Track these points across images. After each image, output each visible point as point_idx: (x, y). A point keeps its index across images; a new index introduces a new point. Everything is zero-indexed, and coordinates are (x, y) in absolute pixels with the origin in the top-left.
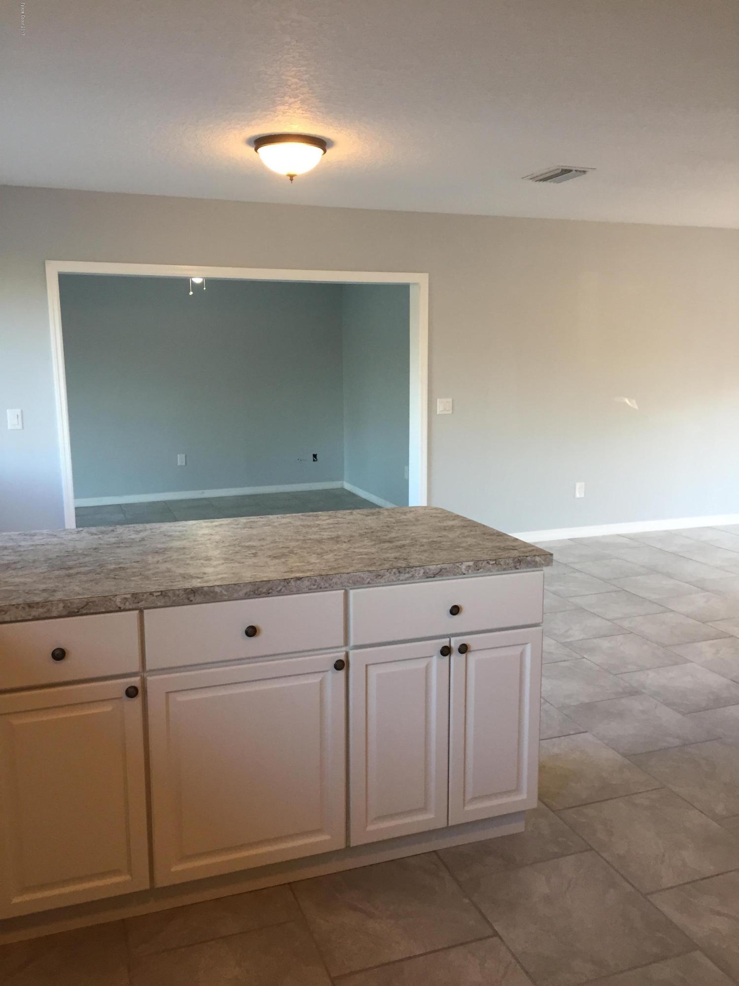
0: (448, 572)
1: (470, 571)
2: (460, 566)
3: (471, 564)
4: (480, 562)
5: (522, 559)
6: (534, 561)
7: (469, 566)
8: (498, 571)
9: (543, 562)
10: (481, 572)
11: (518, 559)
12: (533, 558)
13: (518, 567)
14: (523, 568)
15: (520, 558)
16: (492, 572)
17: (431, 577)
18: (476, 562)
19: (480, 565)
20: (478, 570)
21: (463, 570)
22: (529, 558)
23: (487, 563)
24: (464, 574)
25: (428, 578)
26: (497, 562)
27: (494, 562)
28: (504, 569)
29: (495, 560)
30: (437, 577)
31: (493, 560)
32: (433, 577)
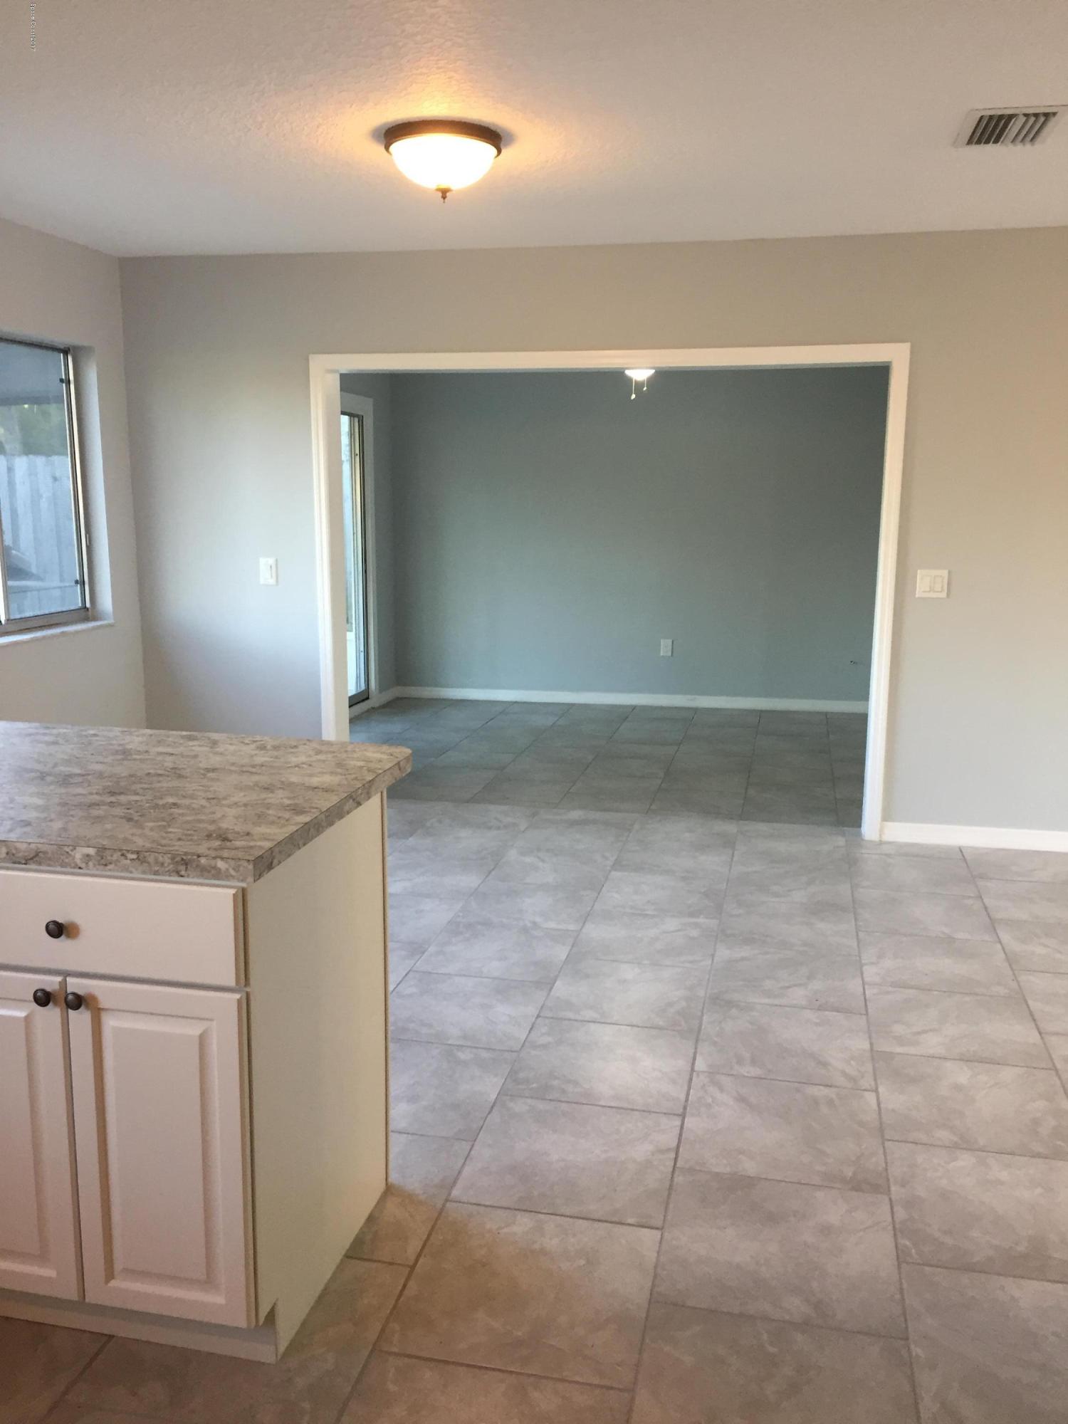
0: (50, 859)
1: (91, 864)
2: (70, 852)
3: (91, 851)
4: (108, 852)
5: (190, 860)
6: (215, 868)
7: (88, 855)
8: (144, 872)
9: (233, 872)
10: (110, 870)
11: (183, 859)
12: (213, 863)
13: (183, 873)
14: (193, 878)
15: (184, 858)
16: (131, 872)
17: (20, 863)
18: (102, 850)
19: (109, 858)
20: (106, 865)
21: (78, 862)
22: (203, 861)
23: (123, 855)
24: (80, 868)
25: (15, 863)
26: (140, 857)
27: (134, 856)
28: (156, 873)
29: (138, 853)
30: (30, 864)
31: (133, 852)
32: (25, 864)
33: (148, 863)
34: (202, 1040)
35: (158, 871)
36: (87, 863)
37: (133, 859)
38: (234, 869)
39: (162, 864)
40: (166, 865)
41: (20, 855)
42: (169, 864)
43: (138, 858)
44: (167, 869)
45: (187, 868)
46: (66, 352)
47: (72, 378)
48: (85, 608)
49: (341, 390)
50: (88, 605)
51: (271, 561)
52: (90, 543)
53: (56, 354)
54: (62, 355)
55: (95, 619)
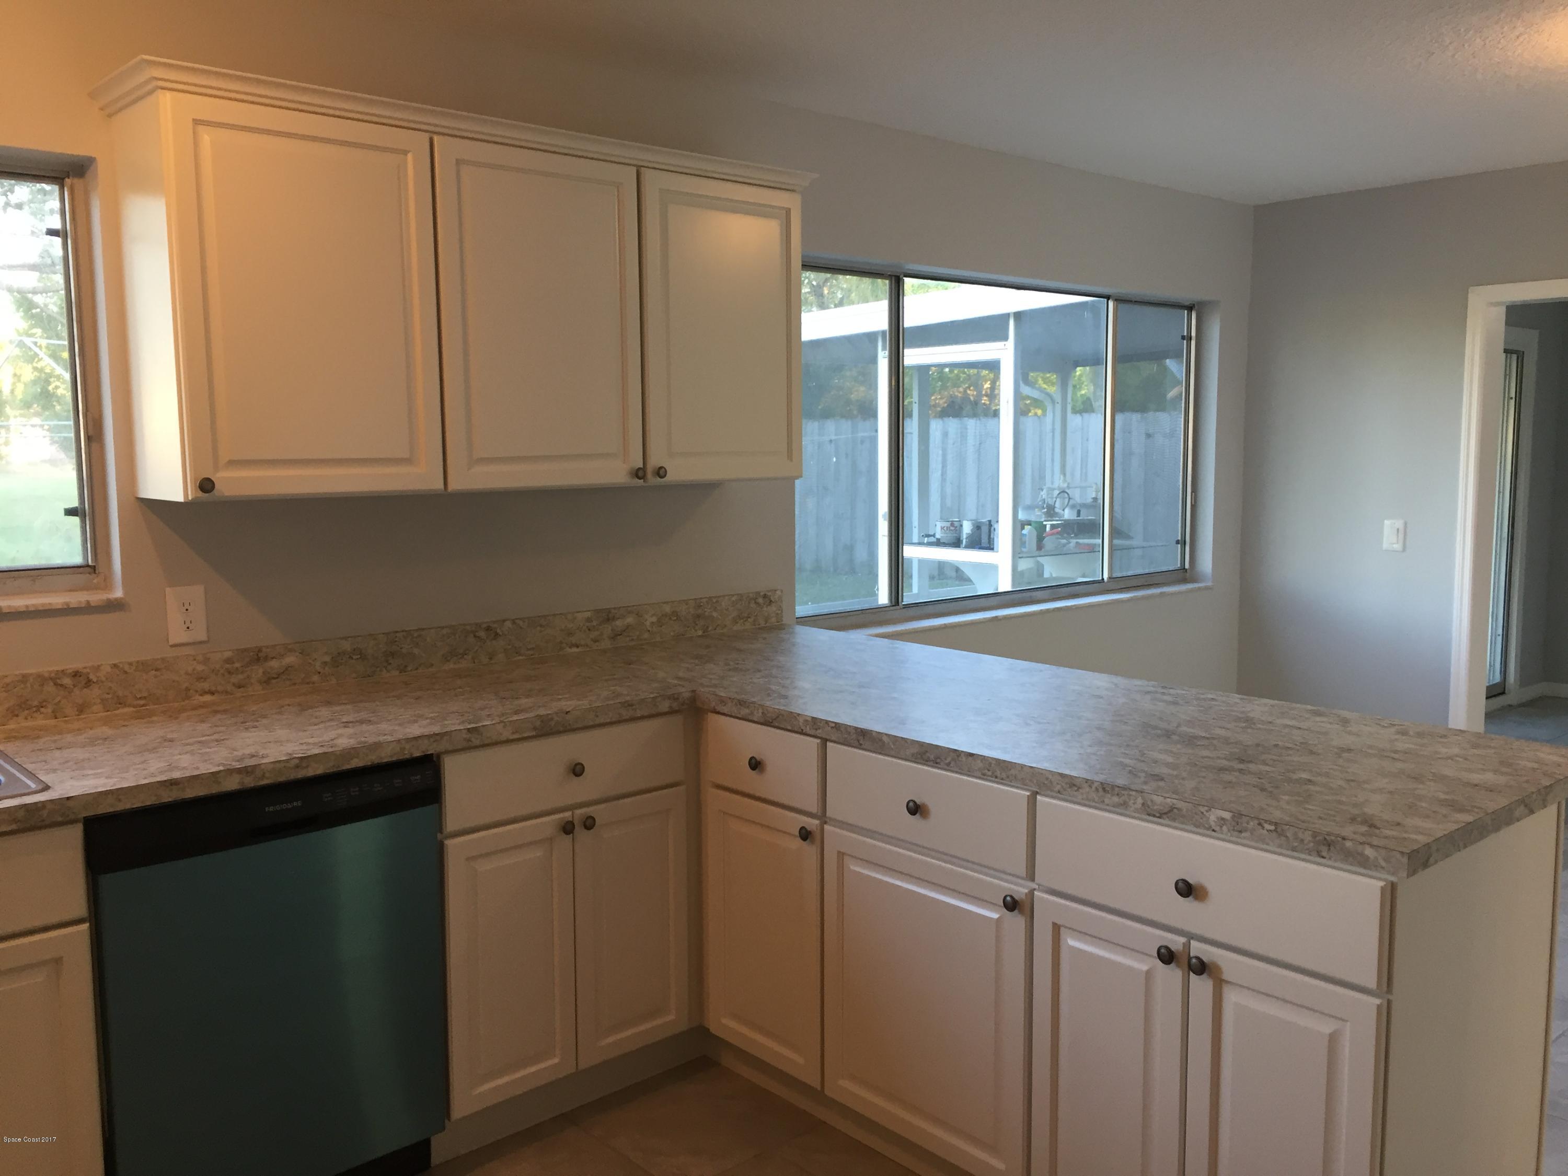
0: (1183, 816)
1: (1225, 828)
2: (1205, 813)
3: (1227, 815)
4: (1245, 819)
5: (1332, 841)
6: (1362, 854)
7: (1223, 819)
8: (1280, 846)
9: (1383, 864)
10: (1244, 838)
11: (1325, 839)
12: (1360, 848)
13: (1324, 854)
14: (1335, 861)
15: (1327, 837)
16: (1268, 844)
17: (1154, 816)
18: (1238, 816)
19: (1245, 825)
20: (1240, 832)
21: (1213, 824)
22: (1348, 844)
23: (1260, 824)
24: (1214, 830)
25: (1149, 815)
26: (1278, 829)
27: (1272, 828)
28: (1294, 849)
29: (1276, 824)
30: (1164, 819)
31: (1271, 823)
32: (1159, 817)
33: (1287, 837)
34: (1333, 1040)
35: (1296, 846)
36: (1221, 827)
37: (1270, 831)
38: (1385, 860)
39: (1302, 841)
40: (1306, 842)
41: (1155, 807)
42: (1310, 842)
43: (1275, 830)
44: (1307, 847)
45: (1329, 850)
46: (1190, 308)
47: (1193, 334)
48: (1183, 569)
49: (1508, 323)
50: (1187, 566)
51: (1399, 524)
52: (1195, 502)
53: (1179, 311)
54: (1186, 311)
55: (1193, 580)
